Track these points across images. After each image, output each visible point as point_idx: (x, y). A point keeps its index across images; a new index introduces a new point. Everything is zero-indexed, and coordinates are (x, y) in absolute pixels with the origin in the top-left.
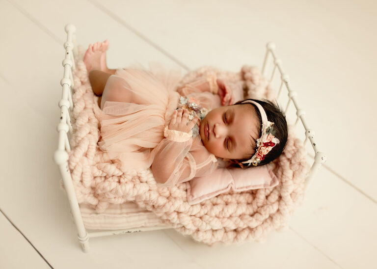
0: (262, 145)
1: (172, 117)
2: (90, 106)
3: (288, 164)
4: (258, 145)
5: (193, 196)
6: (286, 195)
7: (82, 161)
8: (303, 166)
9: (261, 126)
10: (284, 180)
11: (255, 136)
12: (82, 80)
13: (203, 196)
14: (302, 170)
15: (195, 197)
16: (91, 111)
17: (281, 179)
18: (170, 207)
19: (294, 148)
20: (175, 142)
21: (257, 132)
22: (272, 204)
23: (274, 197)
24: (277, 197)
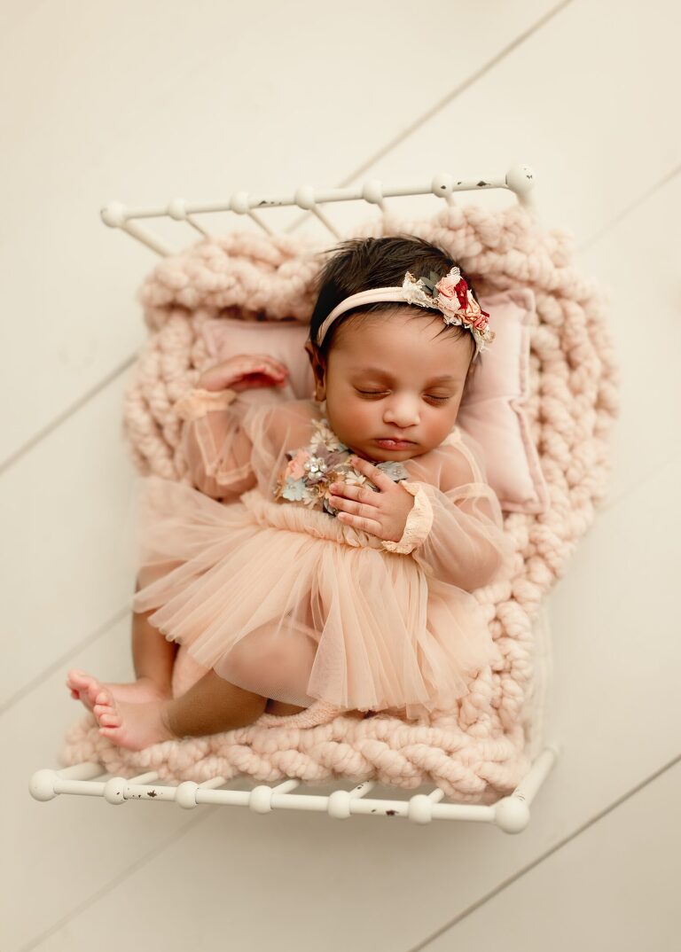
0: (461, 313)
1: (360, 530)
2: (296, 737)
3: (493, 257)
4: (459, 323)
5: (531, 500)
6: (556, 278)
7: (467, 763)
8: (516, 223)
9: (413, 306)
10: (525, 275)
11: (438, 327)
12: (200, 754)
13: (534, 477)
14: (522, 229)
15: (533, 494)
16: (309, 734)
17: (521, 281)
18: (558, 556)
19: (462, 233)
20: (433, 528)
21: (429, 320)
22: (565, 315)
23: (552, 308)
24: (551, 300)
